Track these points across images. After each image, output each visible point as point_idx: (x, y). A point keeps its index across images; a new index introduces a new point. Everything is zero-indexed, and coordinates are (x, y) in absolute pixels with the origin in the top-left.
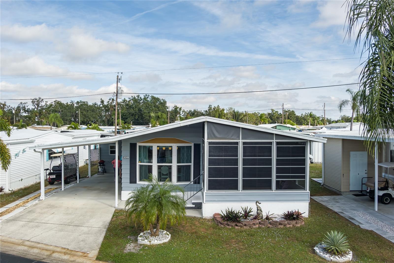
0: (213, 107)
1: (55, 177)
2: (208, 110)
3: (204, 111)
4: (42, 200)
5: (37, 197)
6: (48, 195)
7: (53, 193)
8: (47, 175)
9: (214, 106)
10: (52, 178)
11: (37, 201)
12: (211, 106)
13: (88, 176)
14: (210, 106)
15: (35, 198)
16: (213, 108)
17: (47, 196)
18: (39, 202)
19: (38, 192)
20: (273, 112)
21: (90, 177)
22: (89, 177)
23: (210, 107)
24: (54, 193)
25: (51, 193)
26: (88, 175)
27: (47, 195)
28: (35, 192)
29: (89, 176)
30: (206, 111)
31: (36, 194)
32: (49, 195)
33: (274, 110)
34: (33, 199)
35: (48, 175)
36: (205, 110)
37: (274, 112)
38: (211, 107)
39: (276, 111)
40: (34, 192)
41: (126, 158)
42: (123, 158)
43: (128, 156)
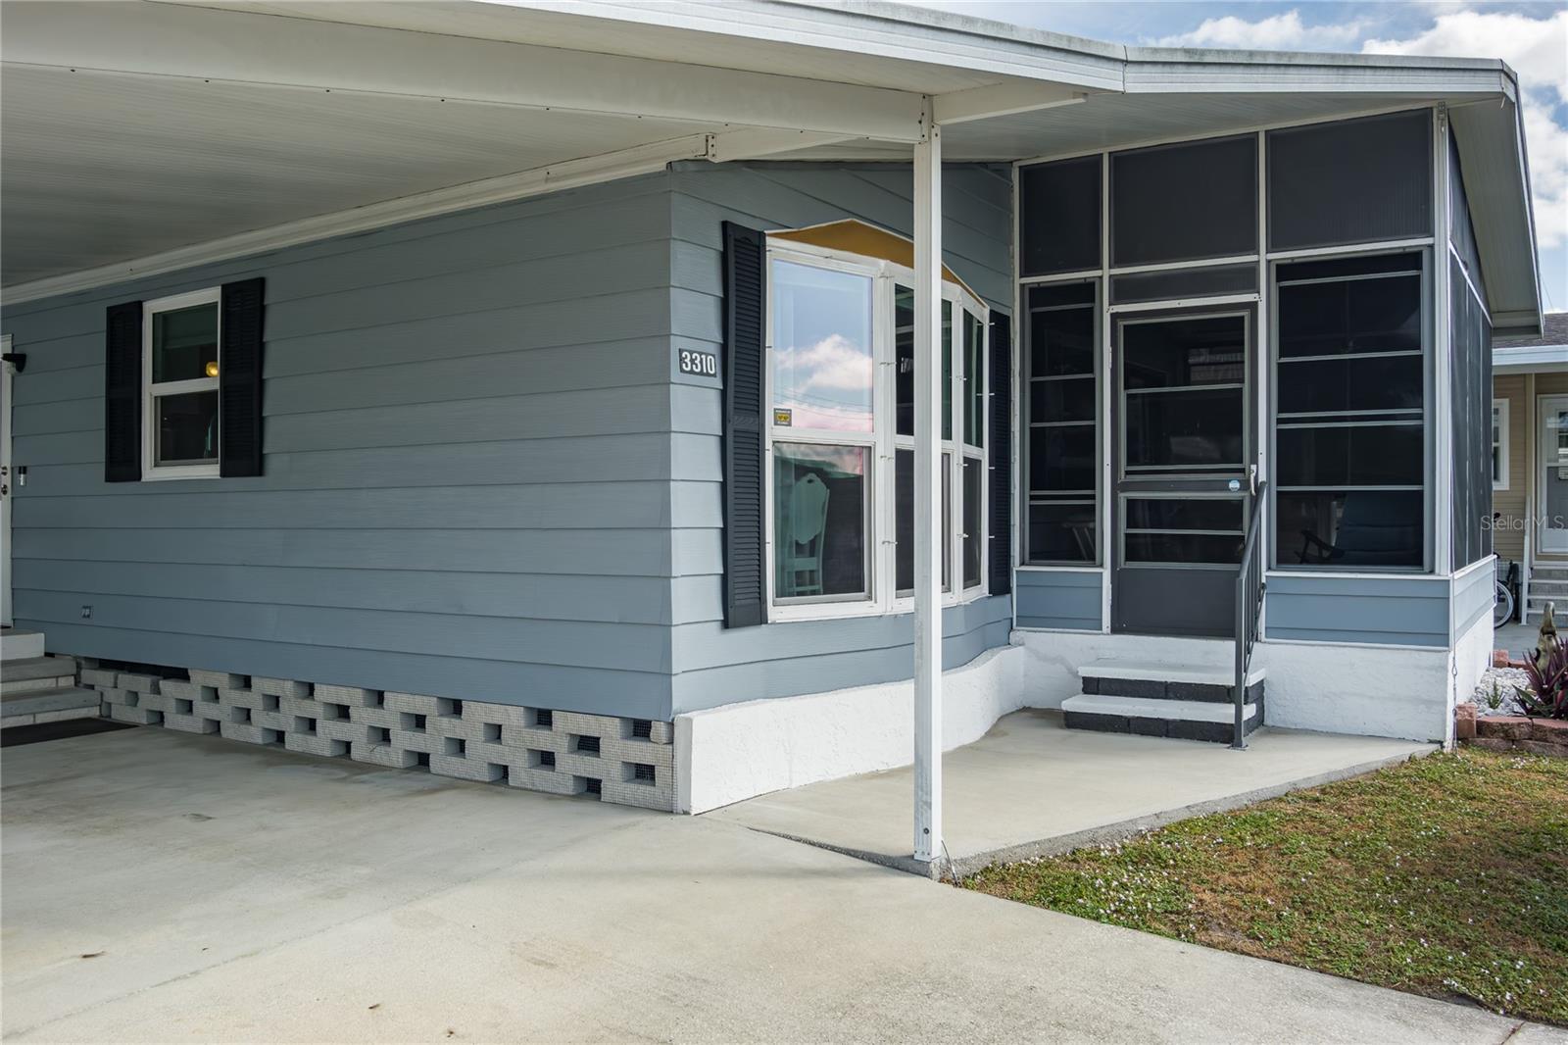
41: (699, 370)
42: (682, 371)
43: (714, 356)
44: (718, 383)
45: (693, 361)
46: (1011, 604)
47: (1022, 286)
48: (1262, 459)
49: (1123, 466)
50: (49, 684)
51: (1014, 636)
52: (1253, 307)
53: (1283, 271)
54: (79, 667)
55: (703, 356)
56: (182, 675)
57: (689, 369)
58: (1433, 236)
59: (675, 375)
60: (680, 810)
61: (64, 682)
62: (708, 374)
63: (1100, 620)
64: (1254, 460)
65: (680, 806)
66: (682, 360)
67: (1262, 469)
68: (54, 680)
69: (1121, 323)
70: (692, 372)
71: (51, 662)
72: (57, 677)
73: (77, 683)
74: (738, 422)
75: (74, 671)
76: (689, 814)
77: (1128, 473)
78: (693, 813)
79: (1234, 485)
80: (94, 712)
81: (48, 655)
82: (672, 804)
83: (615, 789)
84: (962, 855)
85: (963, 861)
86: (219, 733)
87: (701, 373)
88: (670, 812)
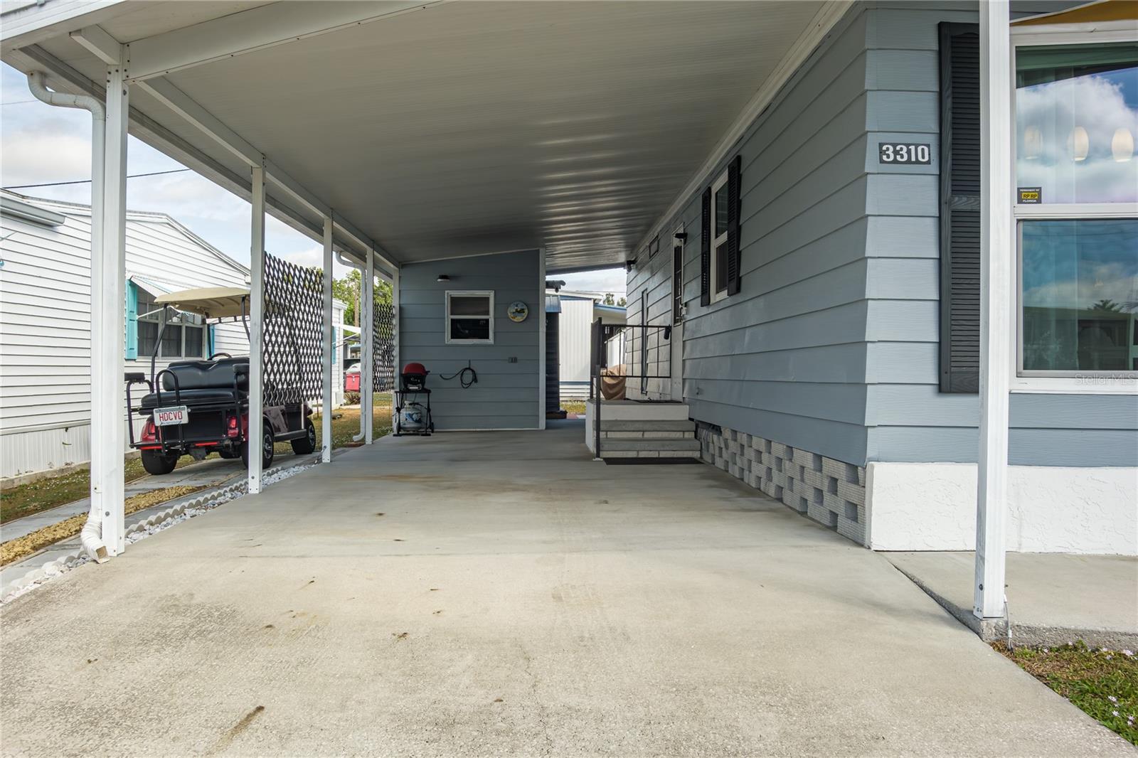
1: (185, 420)
4: (101, 552)
5: (54, 541)
6: (151, 524)
7: (189, 512)
8: (135, 410)
10: (165, 423)
11: (51, 570)
13: (356, 438)
15: (43, 545)
17: (141, 529)
18: (69, 575)
19: (74, 508)
21: (369, 440)
22: (362, 443)
24: (191, 506)
25: (170, 511)
26: (358, 433)
27: (143, 522)
28: (49, 512)
29: (364, 439)
31: (56, 522)
32: (159, 521)
34: (24, 553)
35: (142, 411)
40: (44, 508)
41: (905, 159)
42: (882, 161)
43: (928, 146)
44: (934, 168)
45: (896, 153)
50: (679, 435)
54: (697, 426)
55: (913, 148)
57: (892, 158)
59: (871, 164)
60: (866, 546)
61: (687, 435)
62: (917, 162)
65: (867, 543)
66: (882, 152)
68: (682, 433)
70: (895, 161)
71: (690, 424)
72: (684, 432)
73: (694, 436)
74: (962, 203)
75: (694, 429)
76: (869, 548)
78: (873, 549)
80: (696, 455)
81: (691, 419)
82: (863, 539)
83: (843, 522)
84: (1033, 623)
85: (1031, 630)
86: (727, 471)
87: (909, 162)
88: (862, 545)
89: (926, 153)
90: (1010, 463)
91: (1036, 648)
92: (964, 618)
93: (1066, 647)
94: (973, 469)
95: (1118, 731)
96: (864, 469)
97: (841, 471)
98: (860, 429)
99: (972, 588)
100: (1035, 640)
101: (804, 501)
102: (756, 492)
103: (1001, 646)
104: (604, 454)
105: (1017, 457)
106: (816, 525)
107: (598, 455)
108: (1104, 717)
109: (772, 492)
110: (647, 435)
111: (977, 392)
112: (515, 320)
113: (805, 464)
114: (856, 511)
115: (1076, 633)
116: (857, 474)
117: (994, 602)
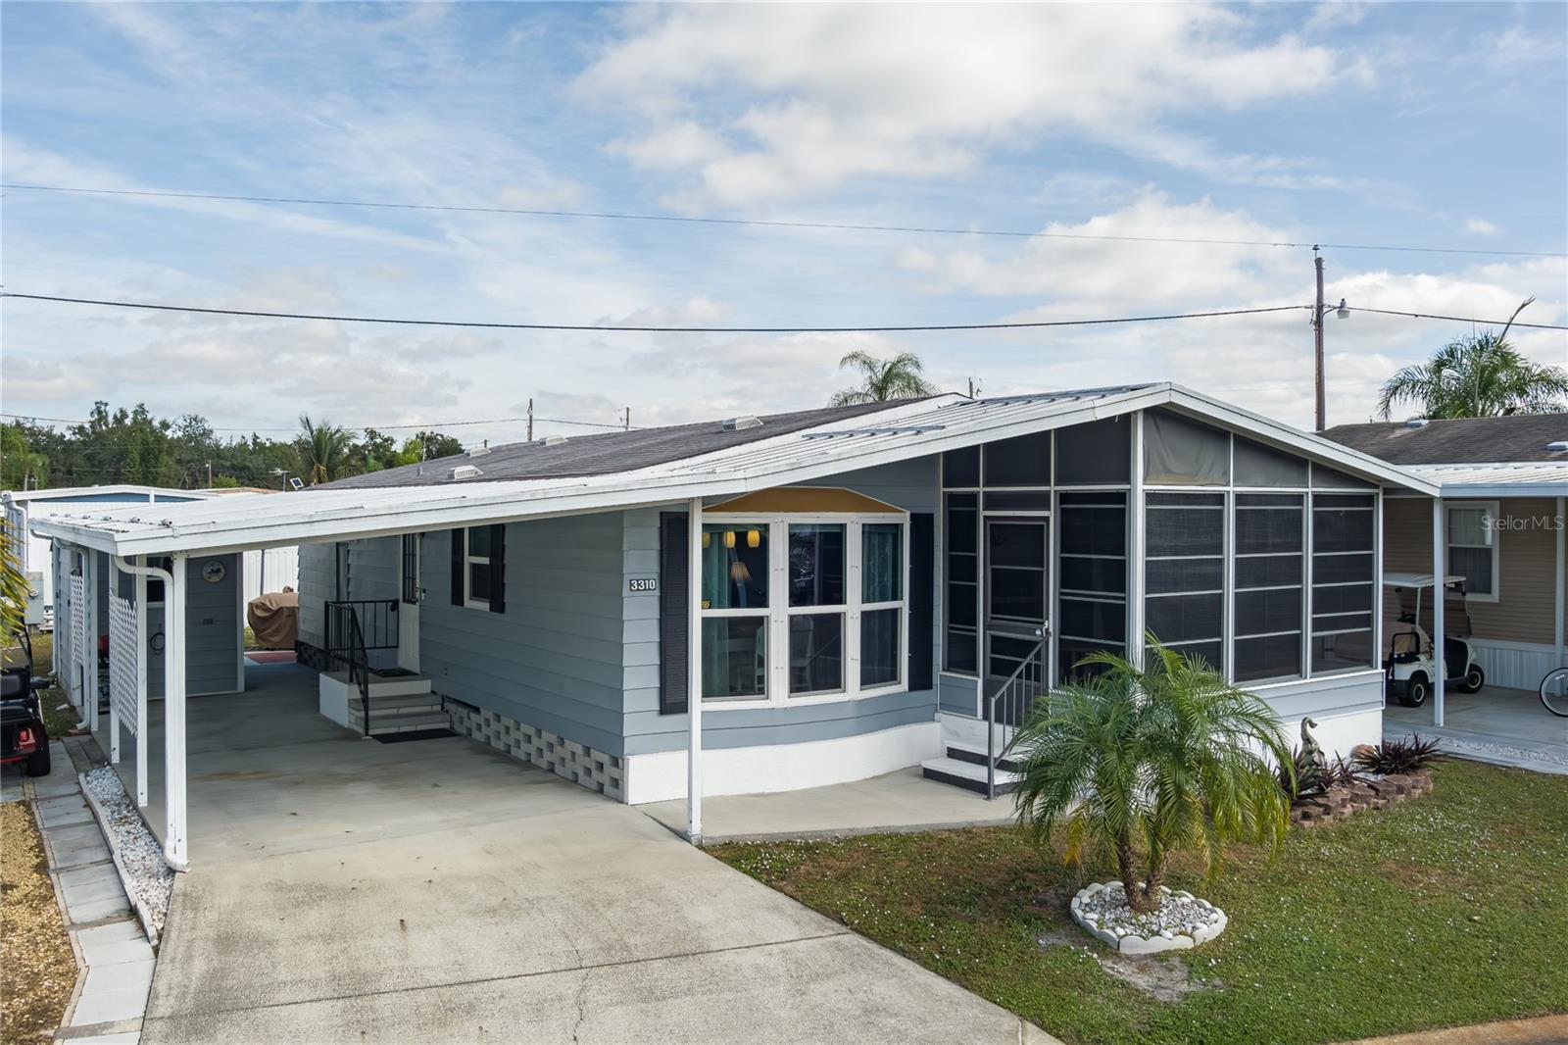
0: (112, 411)
2: (87, 426)
3: (69, 428)
9: (120, 406)
12: (106, 404)
14: (98, 408)
16: (115, 417)
20: (372, 439)
23: (100, 412)
30: (81, 429)
33: (377, 431)
36: (76, 425)
37: (379, 441)
38: (103, 409)
39: (386, 436)
41: (643, 588)
42: (631, 590)
43: (655, 580)
44: (657, 593)
45: (639, 585)
46: (934, 695)
47: (944, 493)
48: (1051, 617)
49: (989, 614)
50: (428, 709)
51: (937, 716)
52: (1047, 519)
53: (1064, 498)
54: (443, 700)
55: (647, 581)
56: (477, 710)
57: (636, 588)
58: (1130, 483)
59: (626, 591)
60: (625, 802)
61: (435, 708)
62: (649, 589)
63: (976, 710)
64: (1048, 619)
66: (631, 585)
67: (1051, 623)
68: (431, 706)
69: (989, 523)
70: (638, 590)
71: (434, 697)
72: (433, 705)
73: (442, 709)
75: (439, 701)
76: (627, 803)
77: (992, 618)
78: (630, 803)
79: (1038, 632)
80: (447, 725)
81: (433, 692)
82: (623, 798)
83: (608, 788)
84: (713, 835)
85: (711, 838)
86: (489, 743)
87: (645, 589)
88: (622, 802)
89: (654, 584)
90: (702, 749)
91: (713, 846)
92: (683, 836)
93: (726, 844)
94: (685, 754)
95: (744, 872)
96: (623, 760)
97: (605, 759)
98: (620, 739)
99: (686, 822)
100: (713, 842)
101: (576, 774)
102: (527, 765)
103: (700, 847)
104: (371, 732)
105: (706, 745)
106: (586, 789)
107: (367, 734)
108: (739, 868)
109: (544, 765)
110: (402, 711)
111: (687, 711)
112: (210, 580)
113: (575, 750)
114: (617, 783)
115: (730, 837)
116: (617, 762)
117: (696, 828)
